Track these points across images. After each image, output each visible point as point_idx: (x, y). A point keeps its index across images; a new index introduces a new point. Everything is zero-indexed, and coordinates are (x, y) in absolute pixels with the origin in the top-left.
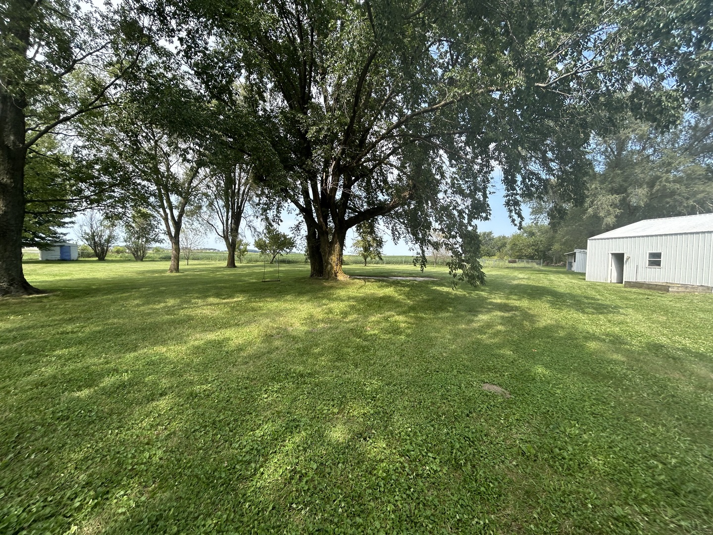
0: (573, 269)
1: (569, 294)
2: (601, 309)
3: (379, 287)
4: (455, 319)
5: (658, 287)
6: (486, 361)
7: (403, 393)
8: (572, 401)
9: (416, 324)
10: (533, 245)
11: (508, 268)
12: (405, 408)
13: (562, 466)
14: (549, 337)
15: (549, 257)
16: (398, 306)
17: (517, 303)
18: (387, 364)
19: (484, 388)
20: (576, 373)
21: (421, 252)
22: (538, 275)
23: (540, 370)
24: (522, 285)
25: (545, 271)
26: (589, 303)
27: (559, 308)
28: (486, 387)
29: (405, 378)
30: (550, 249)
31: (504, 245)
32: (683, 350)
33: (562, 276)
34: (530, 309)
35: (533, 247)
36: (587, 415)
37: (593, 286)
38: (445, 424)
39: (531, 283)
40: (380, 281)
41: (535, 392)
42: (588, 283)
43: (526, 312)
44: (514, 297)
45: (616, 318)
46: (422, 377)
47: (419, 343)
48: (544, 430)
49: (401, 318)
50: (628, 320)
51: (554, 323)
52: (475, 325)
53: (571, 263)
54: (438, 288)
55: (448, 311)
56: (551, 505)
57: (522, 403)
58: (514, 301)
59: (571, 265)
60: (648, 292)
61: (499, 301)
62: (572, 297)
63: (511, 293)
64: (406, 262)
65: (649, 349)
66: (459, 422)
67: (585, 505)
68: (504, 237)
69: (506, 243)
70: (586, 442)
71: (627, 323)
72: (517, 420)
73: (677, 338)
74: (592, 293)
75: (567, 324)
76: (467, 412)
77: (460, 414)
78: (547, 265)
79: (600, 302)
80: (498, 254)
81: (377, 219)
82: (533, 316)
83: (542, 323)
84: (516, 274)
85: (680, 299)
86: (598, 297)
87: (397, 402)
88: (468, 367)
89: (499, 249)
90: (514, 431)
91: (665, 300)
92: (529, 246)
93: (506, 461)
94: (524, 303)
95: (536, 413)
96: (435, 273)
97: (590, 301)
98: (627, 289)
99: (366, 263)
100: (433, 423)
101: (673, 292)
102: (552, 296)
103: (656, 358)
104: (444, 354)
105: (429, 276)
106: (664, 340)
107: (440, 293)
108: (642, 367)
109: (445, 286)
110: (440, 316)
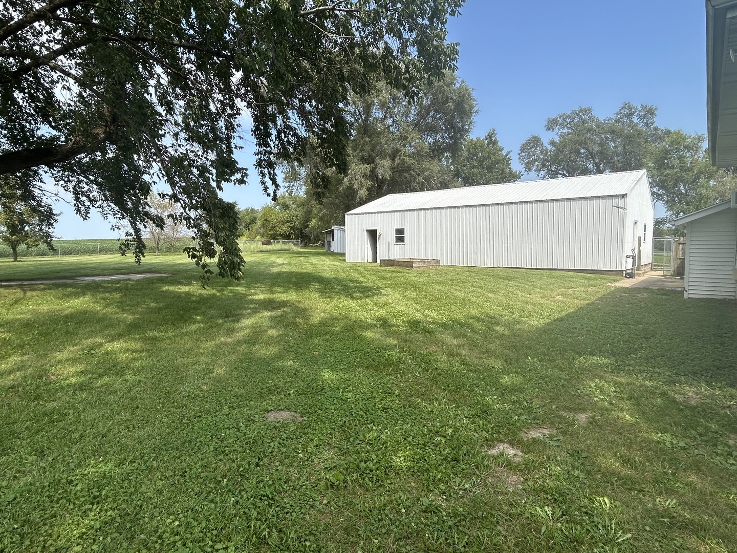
0: (332, 250)
1: (335, 278)
2: (367, 292)
3: (59, 298)
4: (209, 331)
5: (406, 264)
6: (263, 381)
7: (150, 469)
8: (364, 402)
9: (148, 351)
10: (288, 222)
11: (262, 251)
12: (160, 492)
13: (371, 480)
14: (327, 333)
15: (306, 236)
16: (107, 327)
17: (283, 297)
18: (109, 430)
19: (269, 419)
20: (360, 369)
21: (132, 231)
22: (298, 259)
23: (326, 376)
24: (284, 273)
25: (304, 253)
26: (355, 287)
27: (329, 297)
28: (272, 417)
29: (149, 443)
30: (307, 226)
31: (253, 221)
32: (433, 323)
33: (323, 258)
34: (299, 302)
35: (288, 224)
36: (379, 413)
37: (354, 267)
38: (230, 490)
39: (294, 269)
40: (57, 286)
41: (327, 405)
42: (350, 265)
43: (296, 307)
44: (279, 289)
45: (380, 300)
46: (176, 432)
47: (160, 380)
48: (345, 447)
49: (117, 345)
50: (390, 301)
51: (327, 316)
52: (240, 335)
53: (330, 241)
54: (171, 288)
55: (195, 322)
56: (371, 531)
57: (317, 423)
58: (279, 295)
59: (330, 246)
60: (399, 269)
61: (261, 297)
62: (339, 281)
63: (274, 285)
64: (104, 250)
65: (411, 328)
66: (247, 479)
67: (398, 512)
68: (252, 210)
69: (255, 219)
70: (385, 443)
71: (390, 304)
72: (317, 446)
73: (427, 312)
74: (355, 275)
75: (340, 314)
76: (255, 460)
77: (247, 467)
78: (305, 246)
79: (364, 284)
80: (247, 233)
81: (36, 172)
82: (305, 310)
83: (316, 318)
84: (273, 258)
85: (421, 274)
86: (362, 279)
87: (144, 489)
88: (241, 396)
89: (247, 227)
90: (316, 461)
91: (412, 276)
92: (284, 223)
93: (317, 503)
94: (291, 296)
95: (333, 429)
96: (160, 264)
97: (356, 284)
98: (384, 268)
99: (15, 255)
100: (211, 496)
101: (416, 267)
102: (319, 282)
103: (417, 335)
104: (205, 387)
105: (151, 270)
106: (419, 316)
107: (178, 296)
108: (409, 347)
109: (181, 283)
110: (184, 331)
